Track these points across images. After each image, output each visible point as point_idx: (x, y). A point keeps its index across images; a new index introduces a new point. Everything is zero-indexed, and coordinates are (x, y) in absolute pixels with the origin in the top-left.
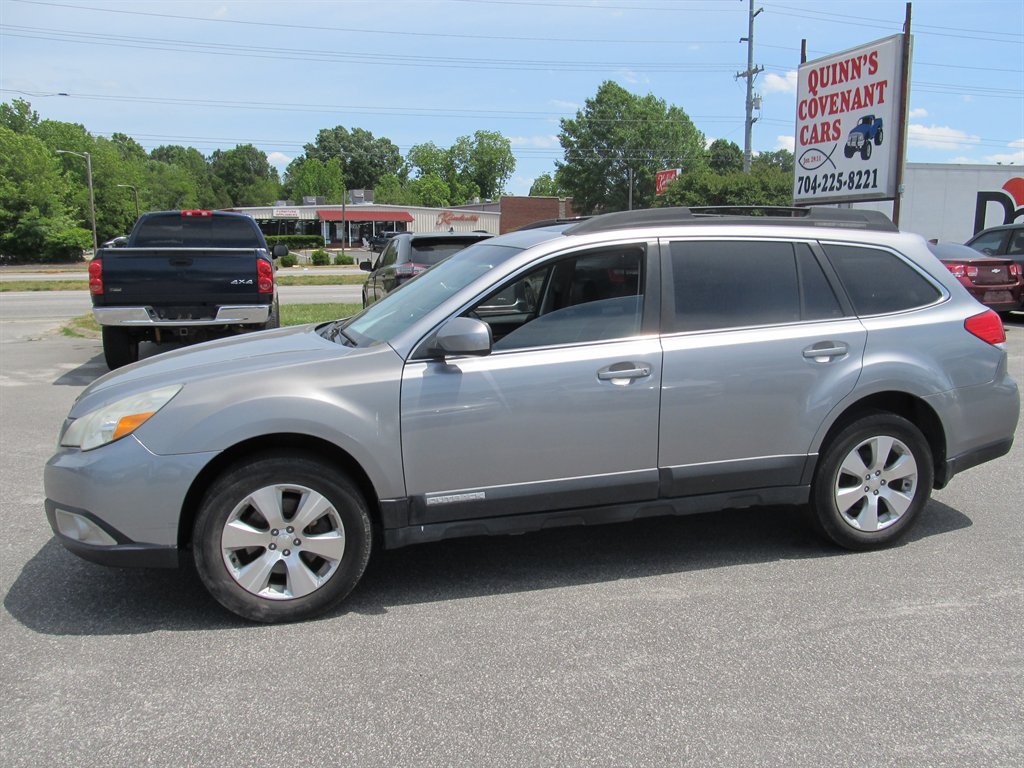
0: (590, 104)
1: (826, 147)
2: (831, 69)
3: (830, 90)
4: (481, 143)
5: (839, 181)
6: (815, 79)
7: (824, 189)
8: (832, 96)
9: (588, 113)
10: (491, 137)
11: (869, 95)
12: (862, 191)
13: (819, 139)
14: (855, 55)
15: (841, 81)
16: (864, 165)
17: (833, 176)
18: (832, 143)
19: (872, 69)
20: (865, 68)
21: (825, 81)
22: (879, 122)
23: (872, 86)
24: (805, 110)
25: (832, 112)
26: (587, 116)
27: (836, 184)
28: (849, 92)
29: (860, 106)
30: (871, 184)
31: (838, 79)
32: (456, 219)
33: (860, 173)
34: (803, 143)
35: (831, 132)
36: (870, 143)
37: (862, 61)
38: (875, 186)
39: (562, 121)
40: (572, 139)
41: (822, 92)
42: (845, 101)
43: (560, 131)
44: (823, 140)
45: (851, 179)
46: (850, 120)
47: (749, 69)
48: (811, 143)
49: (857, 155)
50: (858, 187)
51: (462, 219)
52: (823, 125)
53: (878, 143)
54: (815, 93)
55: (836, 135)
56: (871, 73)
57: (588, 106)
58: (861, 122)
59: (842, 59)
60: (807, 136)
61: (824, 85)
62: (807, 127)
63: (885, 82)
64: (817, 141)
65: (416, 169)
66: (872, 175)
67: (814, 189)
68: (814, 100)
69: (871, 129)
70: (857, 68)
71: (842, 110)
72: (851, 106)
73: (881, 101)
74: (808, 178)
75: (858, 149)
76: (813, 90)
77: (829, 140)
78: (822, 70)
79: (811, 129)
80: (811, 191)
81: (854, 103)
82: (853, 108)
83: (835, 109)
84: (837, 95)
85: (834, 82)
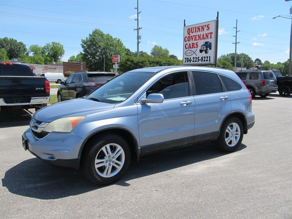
0: (90, 35)
1: (194, 50)
2: (195, 28)
3: (194, 34)
4: (54, 45)
5: (198, 59)
6: (189, 31)
7: (193, 61)
8: (195, 36)
9: (90, 38)
10: (56, 44)
11: (207, 36)
12: (206, 62)
13: (191, 47)
14: (202, 25)
15: (198, 32)
16: (206, 55)
17: (196, 58)
18: (196, 49)
19: (208, 29)
20: (205, 29)
21: (193, 31)
22: (210, 44)
23: (208, 33)
24: (186, 39)
25: (195, 40)
26: (89, 39)
27: (197, 60)
28: (201, 35)
29: (204, 39)
30: (209, 60)
31: (197, 31)
32: (50, 68)
33: (205, 57)
34: (186, 48)
35: (195, 46)
36: (208, 49)
37: (205, 27)
38: (210, 61)
39: (82, 40)
40: (85, 45)
41: (191, 34)
42: (199, 37)
43: (81, 43)
44: (192, 48)
45: (202, 59)
46: (201, 43)
47: (138, 28)
48: (188, 48)
49: (204, 52)
50: (204, 61)
51: (51, 68)
52: (192, 43)
53: (210, 49)
54: (190, 35)
55: (197, 46)
56: (207, 30)
57: (90, 36)
58: (205, 43)
59: (199, 26)
60: (187, 46)
61: (192, 33)
62: (187, 44)
63: (212, 33)
64: (190, 48)
65: (32, 53)
66: (209, 58)
67: (190, 61)
68: (189, 37)
69: (208, 45)
70: (203, 28)
71: (198, 40)
72: (201, 39)
73: (211, 38)
74: (188, 58)
75: (204, 51)
76: (189, 34)
77: (194, 47)
78: (192, 28)
79: (188, 45)
80: (189, 62)
81: (202, 38)
82: (202, 39)
83: (196, 39)
84: (197, 35)
85: (196, 32)
